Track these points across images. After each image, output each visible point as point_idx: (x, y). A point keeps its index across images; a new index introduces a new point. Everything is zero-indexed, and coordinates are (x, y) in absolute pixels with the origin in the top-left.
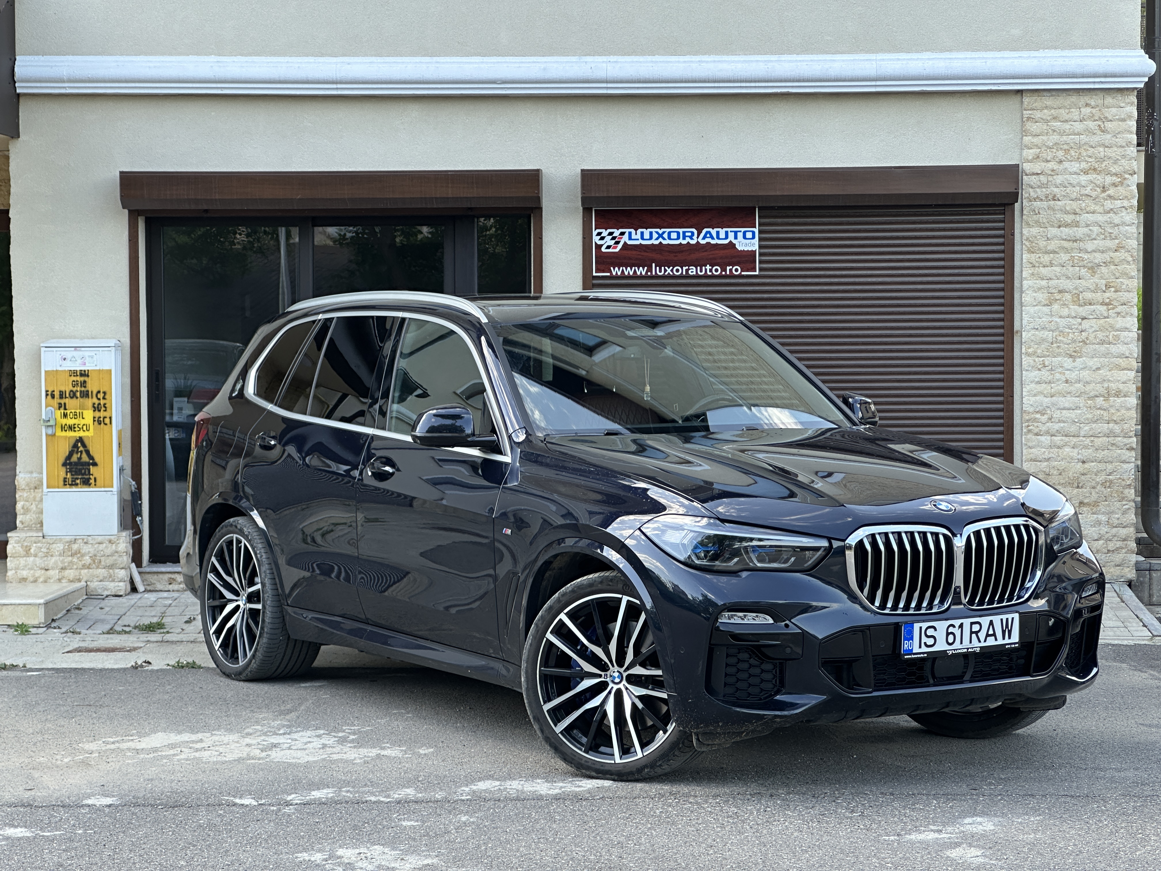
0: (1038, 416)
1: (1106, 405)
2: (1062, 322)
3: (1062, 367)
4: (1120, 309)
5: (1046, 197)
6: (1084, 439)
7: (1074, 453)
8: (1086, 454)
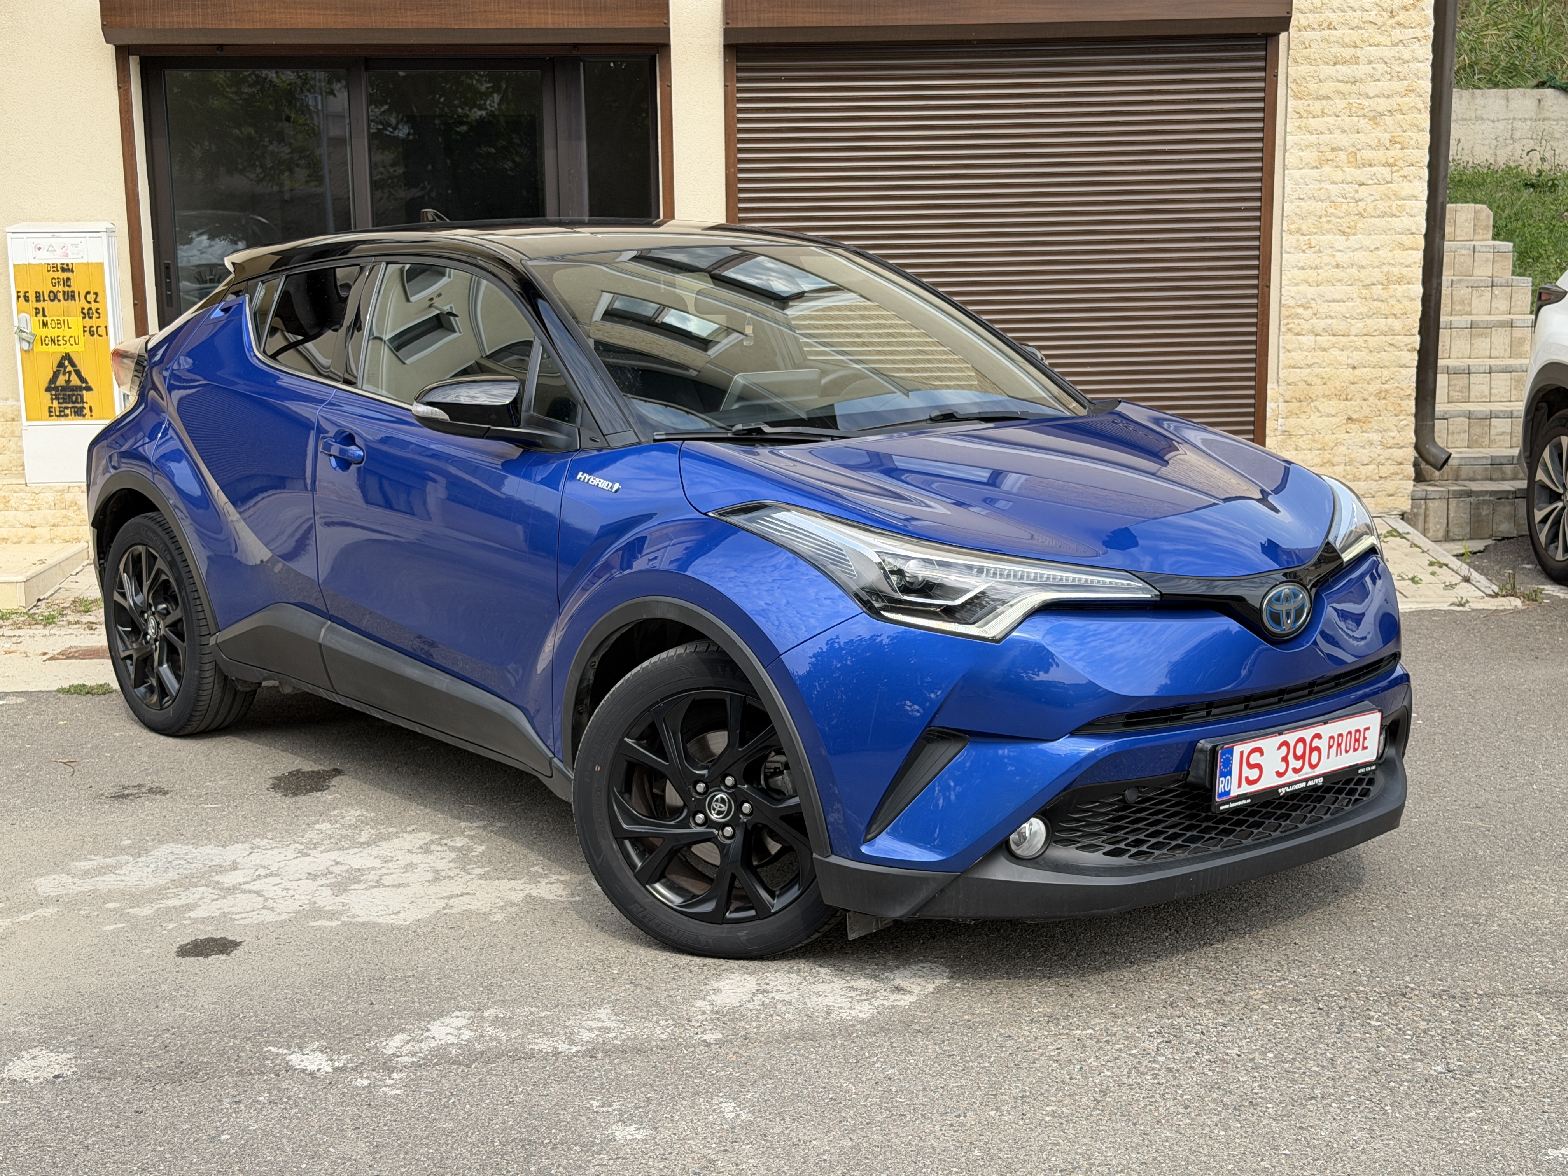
0: (1300, 310)
1: (1384, 294)
2: (1334, 189)
3: (1332, 247)
4: (1407, 171)
5: (1320, 26)
6: (1356, 339)
7: (1342, 357)
8: (1358, 358)
